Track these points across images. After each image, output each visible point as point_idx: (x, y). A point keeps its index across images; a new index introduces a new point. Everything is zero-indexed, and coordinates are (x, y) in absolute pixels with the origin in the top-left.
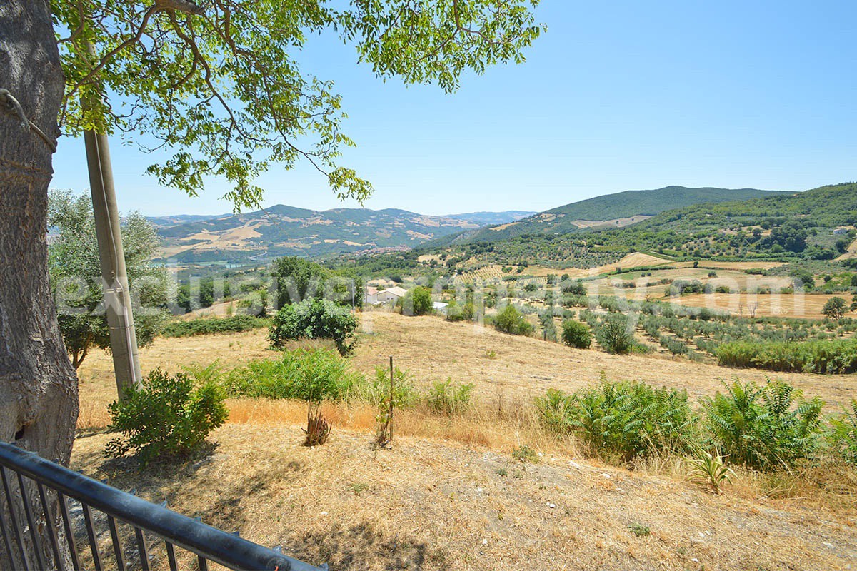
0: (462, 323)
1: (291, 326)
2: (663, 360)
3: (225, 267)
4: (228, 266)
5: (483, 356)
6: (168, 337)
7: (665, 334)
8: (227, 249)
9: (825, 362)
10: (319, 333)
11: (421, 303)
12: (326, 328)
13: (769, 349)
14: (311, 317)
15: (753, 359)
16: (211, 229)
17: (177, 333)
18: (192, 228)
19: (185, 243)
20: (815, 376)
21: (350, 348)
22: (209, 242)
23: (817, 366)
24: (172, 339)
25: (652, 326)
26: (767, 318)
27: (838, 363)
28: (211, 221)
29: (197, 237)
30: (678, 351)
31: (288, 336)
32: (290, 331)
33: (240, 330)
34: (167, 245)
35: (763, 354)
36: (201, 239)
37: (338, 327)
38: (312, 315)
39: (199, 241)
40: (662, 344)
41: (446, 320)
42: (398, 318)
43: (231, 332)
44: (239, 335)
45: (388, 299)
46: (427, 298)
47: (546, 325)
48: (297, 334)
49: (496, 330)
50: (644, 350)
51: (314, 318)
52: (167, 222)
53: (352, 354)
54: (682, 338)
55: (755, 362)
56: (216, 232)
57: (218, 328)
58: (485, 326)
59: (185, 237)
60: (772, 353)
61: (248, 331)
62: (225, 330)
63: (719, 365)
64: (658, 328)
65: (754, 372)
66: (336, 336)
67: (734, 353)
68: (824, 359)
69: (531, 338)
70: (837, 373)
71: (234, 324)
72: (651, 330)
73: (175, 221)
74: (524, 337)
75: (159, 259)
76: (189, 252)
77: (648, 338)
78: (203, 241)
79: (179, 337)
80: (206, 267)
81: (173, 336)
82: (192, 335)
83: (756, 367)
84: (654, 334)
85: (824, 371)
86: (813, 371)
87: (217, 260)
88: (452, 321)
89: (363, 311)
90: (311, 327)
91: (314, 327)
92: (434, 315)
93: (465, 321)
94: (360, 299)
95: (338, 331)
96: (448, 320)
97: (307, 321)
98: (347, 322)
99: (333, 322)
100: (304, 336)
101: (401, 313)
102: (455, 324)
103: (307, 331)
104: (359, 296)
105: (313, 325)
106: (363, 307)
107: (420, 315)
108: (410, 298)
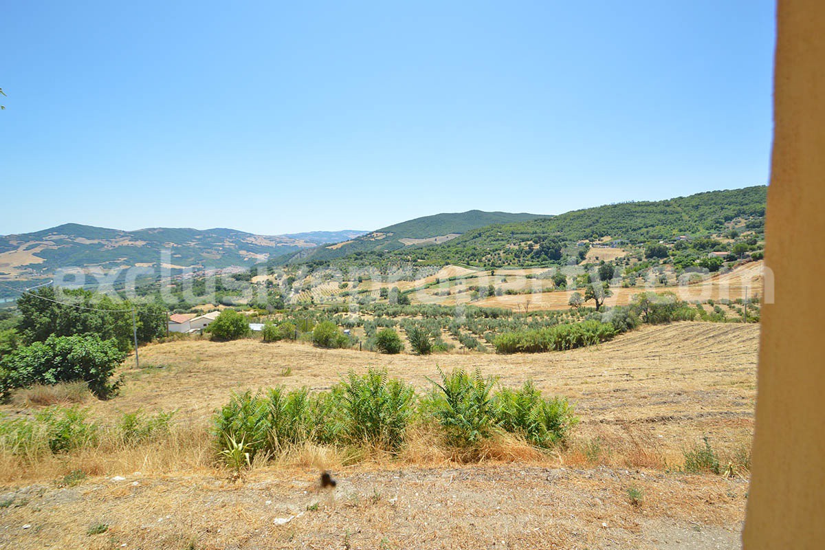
0: (279, 343)
1: (25, 372)
2: (457, 355)
5: (278, 375)
7: (463, 332)
9: (561, 341)
10: (66, 373)
11: (235, 326)
12: (77, 368)
13: (527, 336)
14: (54, 358)
15: (518, 345)
20: (556, 353)
21: (115, 387)
23: (557, 346)
25: (455, 327)
26: (536, 312)
27: (568, 342)
30: (471, 345)
31: (18, 384)
32: (24, 378)
35: (523, 341)
37: (95, 366)
38: (56, 355)
40: (461, 342)
41: (262, 342)
42: (205, 346)
45: (205, 325)
47: (369, 336)
48: (37, 375)
49: (314, 346)
50: (445, 349)
51: (58, 359)
53: (117, 395)
54: (476, 334)
55: (519, 347)
58: (303, 344)
60: (529, 339)
63: (496, 353)
64: (459, 328)
65: (519, 354)
66: (88, 377)
67: (505, 342)
68: (560, 340)
69: (348, 350)
70: (569, 349)
72: (454, 330)
74: (341, 350)
77: (452, 337)
83: (520, 351)
84: (456, 334)
85: (561, 350)
86: (554, 350)
88: (268, 342)
89: (164, 342)
90: (54, 370)
91: (59, 369)
92: (249, 337)
93: (283, 341)
94: (159, 329)
95: (93, 371)
96: (265, 341)
97: (49, 364)
98: (106, 359)
99: (87, 361)
100: (43, 381)
101: (212, 339)
102: (271, 345)
103: (48, 375)
104: (158, 326)
105: (57, 367)
106: (163, 338)
107: (234, 340)
108: (221, 323)
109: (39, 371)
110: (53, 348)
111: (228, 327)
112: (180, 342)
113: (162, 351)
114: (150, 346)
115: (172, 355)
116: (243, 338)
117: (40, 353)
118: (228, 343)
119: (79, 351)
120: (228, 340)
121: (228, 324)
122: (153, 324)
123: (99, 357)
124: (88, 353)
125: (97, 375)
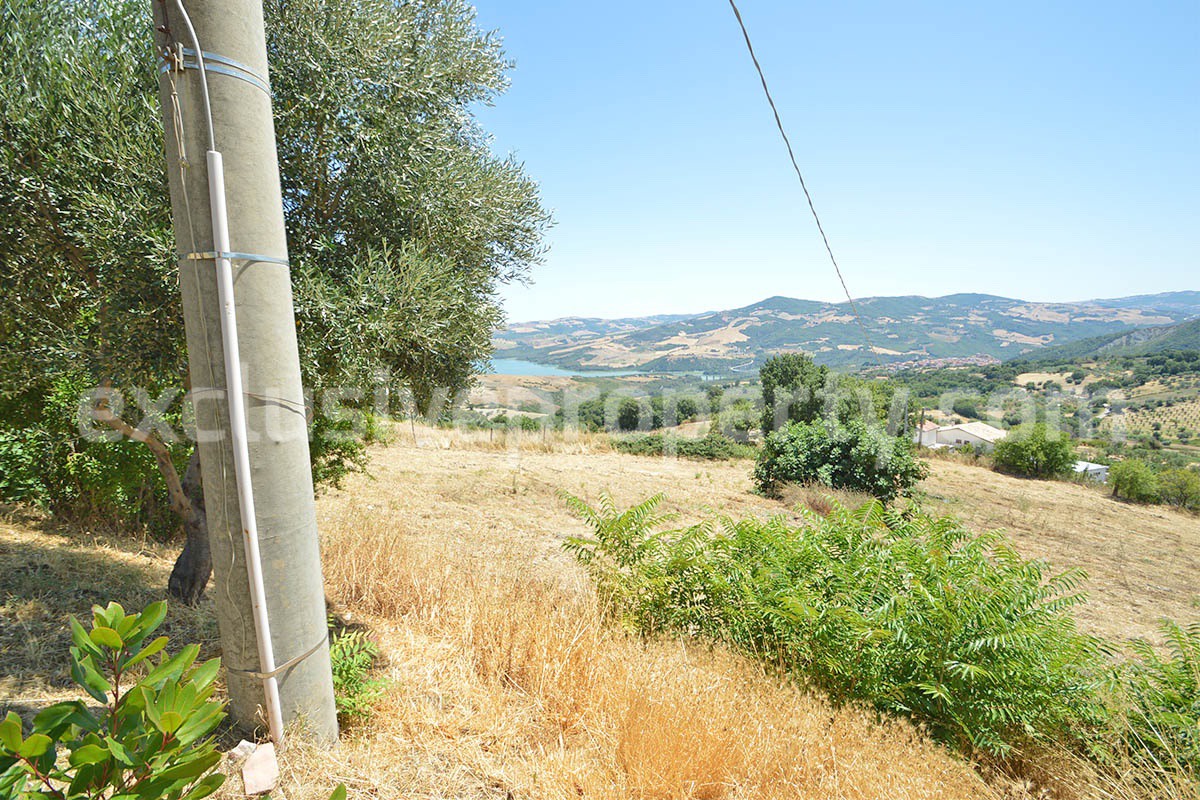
1: (794, 460)
3: (700, 379)
4: (704, 378)
6: (624, 453)
8: (705, 356)
10: (842, 480)
11: (1046, 455)
12: (859, 472)
14: (831, 448)
16: (689, 331)
17: (635, 449)
18: (668, 330)
19: (660, 349)
22: (685, 347)
24: (627, 455)
28: (691, 322)
29: (674, 340)
31: (786, 476)
32: (792, 468)
33: (712, 456)
34: (642, 350)
36: (677, 343)
37: (883, 474)
38: (834, 446)
39: (675, 346)
42: (989, 478)
43: (700, 457)
44: (709, 463)
45: (959, 441)
46: (1061, 446)
48: (805, 475)
51: (837, 451)
52: (643, 323)
56: (694, 335)
57: (684, 449)
59: (660, 341)
61: (722, 460)
66: (878, 491)
71: (704, 448)
73: (652, 323)
75: (632, 366)
76: (663, 359)
78: (679, 346)
79: (636, 454)
80: (680, 378)
81: (630, 452)
87: (693, 370)
90: (831, 466)
91: (837, 467)
92: (1078, 483)
95: (883, 482)
97: (825, 456)
100: (816, 480)
101: (995, 469)
102: (1137, 509)
103: (822, 473)
105: (834, 464)
107: (1042, 479)
109: (813, 464)
111: (1034, 453)
116: (1062, 481)
117: (815, 438)
118: (1028, 481)
119: (866, 445)
120: (1028, 477)
121: (1032, 448)
124: (878, 452)
125: (887, 490)
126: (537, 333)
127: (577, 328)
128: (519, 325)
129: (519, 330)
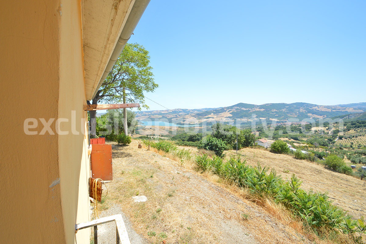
0: (303, 161)
12: (214, 147)
16: (214, 113)
18: (208, 113)
19: (205, 118)
28: (215, 110)
32: (203, 147)
36: (211, 117)
41: (294, 158)
42: (267, 153)
49: (325, 168)
52: (200, 110)
53: (224, 158)
56: (216, 114)
57: (191, 145)
58: (318, 165)
59: (205, 116)
62: (193, 146)
73: (203, 110)
82: (183, 146)
88: (297, 159)
89: (252, 148)
92: (288, 154)
93: (305, 160)
94: (252, 142)
95: (217, 149)
96: (295, 158)
97: (208, 144)
98: (221, 146)
99: (216, 146)
100: (206, 149)
101: (271, 151)
102: (298, 160)
103: (207, 147)
104: (251, 141)
105: (209, 146)
106: (252, 147)
107: (280, 154)
108: (275, 145)
109: (205, 146)
110: (210, 140)
111: (278, 147)
112: (258, 149)
113: (251, 151)
114: (248, 148)
115: (253, 153)
116: (285, 154)
118: (276, 154)
119: (214, 142)
120: (277, 153)
121: (278, 146)
122: (250, 141)
123: (220, 146)
124: (217, 143)
125: (218, 151)
126: (168, 113)
127: (180, 112)
128: (163, 111)
129: (163, 112)
